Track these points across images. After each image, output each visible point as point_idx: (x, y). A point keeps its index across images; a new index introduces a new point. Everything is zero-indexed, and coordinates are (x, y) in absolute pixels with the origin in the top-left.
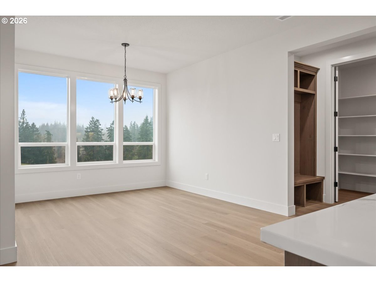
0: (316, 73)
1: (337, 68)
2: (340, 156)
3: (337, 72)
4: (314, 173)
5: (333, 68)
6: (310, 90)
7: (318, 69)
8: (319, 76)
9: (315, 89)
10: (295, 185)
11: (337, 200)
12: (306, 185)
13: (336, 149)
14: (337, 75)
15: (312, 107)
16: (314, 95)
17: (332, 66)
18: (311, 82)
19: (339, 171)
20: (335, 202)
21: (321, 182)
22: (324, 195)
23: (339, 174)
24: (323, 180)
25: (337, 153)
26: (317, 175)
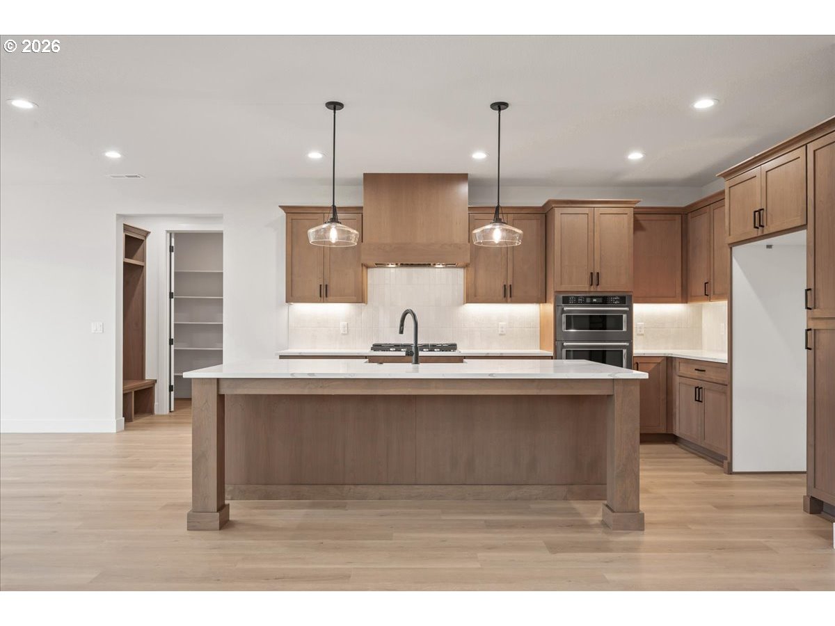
0: (146, 237)
1: (173, 235)
2: (176, 351)
3: (173, 240)
4: (142, 376)
5: (168, 234)
6: (137, 260)
7: (148, 233)
8: (149, 242)
9: (144, 259)
10: (123, 391)
11: (172, 409)
12: (135, 392)
13: (171, 342)
14: (173, 245)
15: (140, 282)
16: (143, 266)
17: (167, 231)
18: (138, 248)
19: (175, 372)
20: (170, 412)
21: (152, 387)
22: (156, 403)
23: (175, 376)
24: (154, 384)
25: (172, 346)
26: (146, 378)
